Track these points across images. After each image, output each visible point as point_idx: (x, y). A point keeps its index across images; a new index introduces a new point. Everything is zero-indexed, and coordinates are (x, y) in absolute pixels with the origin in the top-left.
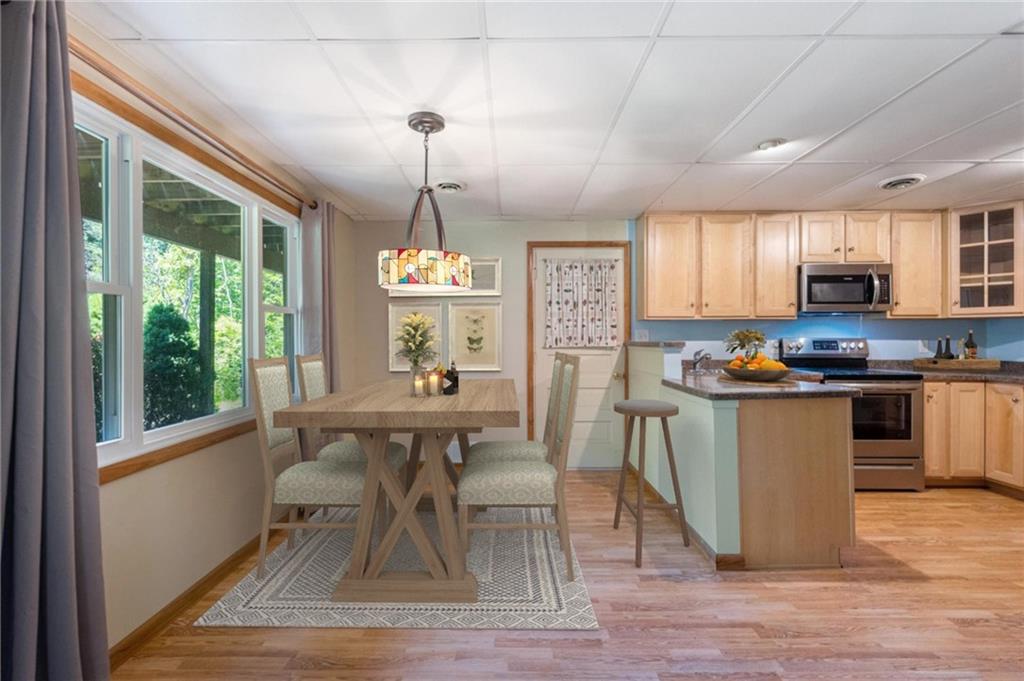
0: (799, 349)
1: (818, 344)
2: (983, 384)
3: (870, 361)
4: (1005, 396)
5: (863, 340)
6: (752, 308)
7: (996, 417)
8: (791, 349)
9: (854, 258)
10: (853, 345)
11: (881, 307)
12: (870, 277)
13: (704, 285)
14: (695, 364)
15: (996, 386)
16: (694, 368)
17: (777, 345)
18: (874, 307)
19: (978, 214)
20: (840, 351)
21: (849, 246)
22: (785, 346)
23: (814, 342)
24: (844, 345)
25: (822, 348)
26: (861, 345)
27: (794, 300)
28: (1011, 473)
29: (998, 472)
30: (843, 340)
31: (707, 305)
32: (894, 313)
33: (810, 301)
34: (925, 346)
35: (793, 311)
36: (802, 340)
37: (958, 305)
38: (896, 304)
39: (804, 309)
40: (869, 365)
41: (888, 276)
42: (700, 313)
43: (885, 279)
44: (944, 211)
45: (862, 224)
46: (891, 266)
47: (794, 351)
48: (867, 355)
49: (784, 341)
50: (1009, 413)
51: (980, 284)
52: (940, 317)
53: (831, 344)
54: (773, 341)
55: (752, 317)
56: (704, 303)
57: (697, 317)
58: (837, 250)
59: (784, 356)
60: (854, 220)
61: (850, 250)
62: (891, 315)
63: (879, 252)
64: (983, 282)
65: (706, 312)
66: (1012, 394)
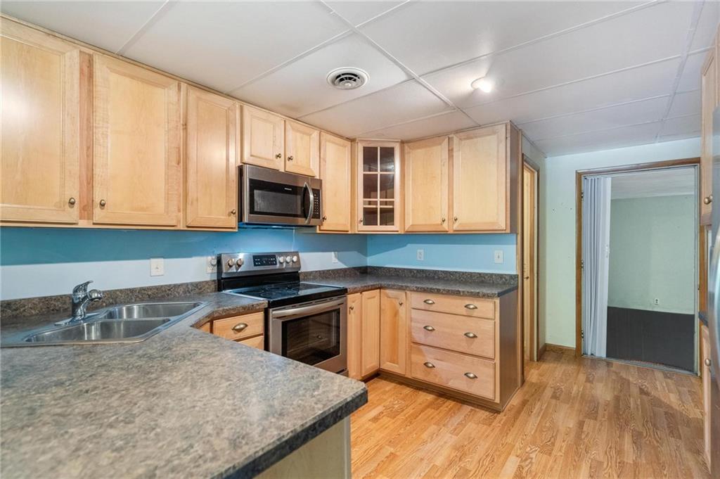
0: (240, 266)
1: (258, 259)
2: (379, 290)
3: (302, 272)
4: (394, 300)
5: (296, 253)
6: (181, 214)
7: (387, 317)
8: (231, 266)
9: (292, 168)
10: (288, 259)
11: (313, 222)
12: (306, 189)
13: (97, 171)
14: (75, 306)
15: (388, 291)
16: (74, 314)
17: (215, 262)
18: (309, 222)
19: (374, 148)
20: (278, 265)
21: (288, 156)
22: (224, 263)
23: (255, 257)
24: (281, 259)
25: (262, 264)
26: (295, 259)
27: (235, 208)
28: (397, 364)
29: (388, 363)
30: (281, 254)
31: (102, 205)
32: (322, 228)
33: (252, 211)
34: (336, 257)
35: (233, 221)
36: (241, 256)
37: (362, 223)
38: (324, 218)
39: (246, 220)
40: (301, 277)
41: (319, 190)
42: (90, 217)
43: (317, 193)
44: (352, 140)
45: (299, 135)
46: (320, 181)
47: (234, 270)
48: (300, 268)
49: (223, 257)
50: (396, 314)
51: (374, 206)
52: (350, 233)
53: (268, 259)
54: (210, 258)
55: (181, 227)
56: (97, 200)
57: (83, 224)
58: (278, 156)
59: (224, 276)
60: (293, 129)
61: (290, 159)
62: (320, 230)
63: (311, 167)
64: (377, 205)
65: (99, 216)
66: (398, 299)
